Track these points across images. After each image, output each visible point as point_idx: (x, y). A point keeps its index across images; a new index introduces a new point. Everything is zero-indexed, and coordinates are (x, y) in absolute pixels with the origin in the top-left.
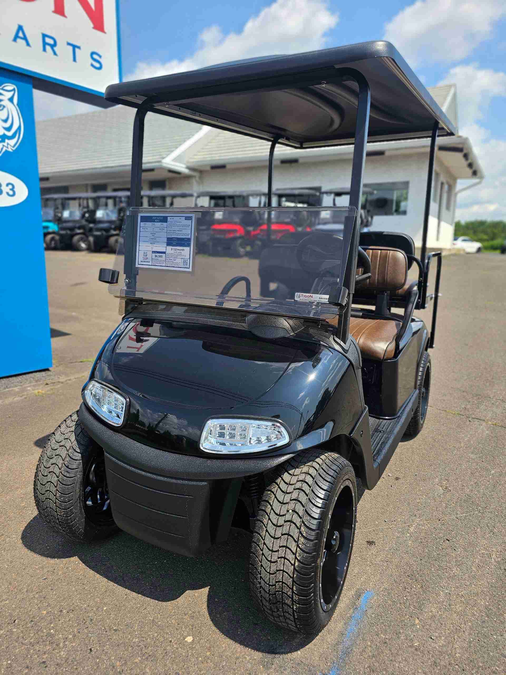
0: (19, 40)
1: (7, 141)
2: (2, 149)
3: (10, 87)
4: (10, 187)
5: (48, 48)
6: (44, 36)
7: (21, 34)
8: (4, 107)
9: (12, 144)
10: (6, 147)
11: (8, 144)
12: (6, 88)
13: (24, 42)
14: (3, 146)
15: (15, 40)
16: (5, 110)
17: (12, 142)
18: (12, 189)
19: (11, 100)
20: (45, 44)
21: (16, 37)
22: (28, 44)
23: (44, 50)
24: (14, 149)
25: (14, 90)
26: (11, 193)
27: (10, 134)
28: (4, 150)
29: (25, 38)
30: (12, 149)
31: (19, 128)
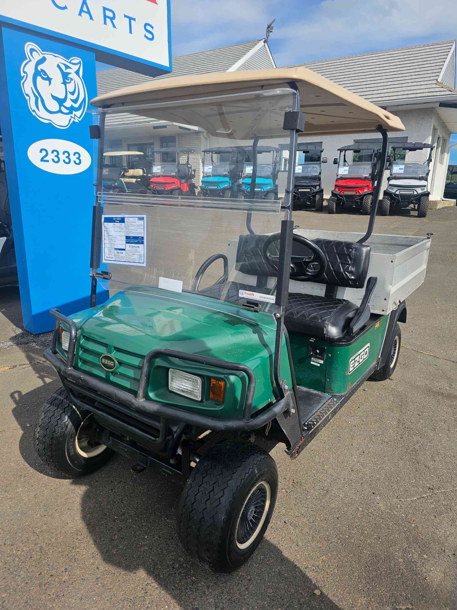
0: (83, 14)
1: (74, 112)
2: (70, 120)
3: (76, 60)
4: (77, 155)
5: (108, 20)
6: (105, 9)
7: (85, 9)
8: (72, 79)
9: (79, 117)
10: (73, 118)
11: (75, 115)
12: (72, 62)
13: (88, 15)
14: (71, 117)
15: (80, 14)
16: (73, 82)
17: (78, 113)
18: (78, 158)
19: (77, 73)
20: (105, 17)
21: (81, 11)
22: (91, 18)
23: (105, 23)
24: (80, 120)
25: (80, 63)
26: (78, 161)
27: (76, 106)
28: (71, 121)
29: (89, 12)
30: (78, 120)
31: (84, 100)
